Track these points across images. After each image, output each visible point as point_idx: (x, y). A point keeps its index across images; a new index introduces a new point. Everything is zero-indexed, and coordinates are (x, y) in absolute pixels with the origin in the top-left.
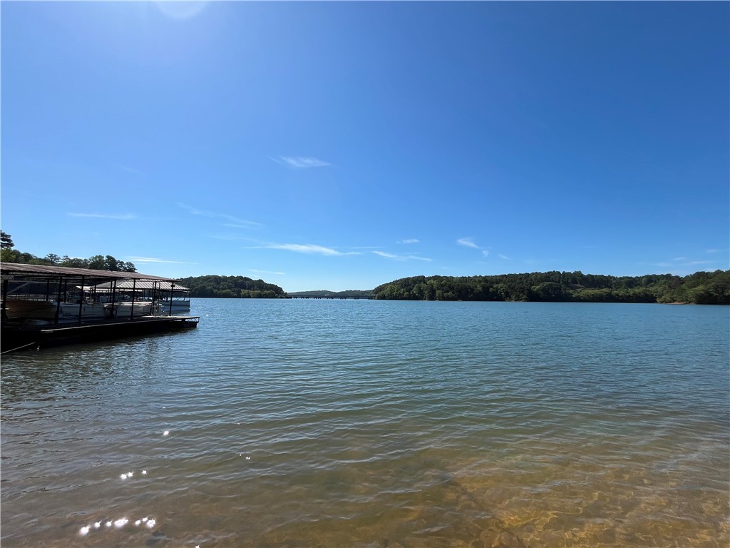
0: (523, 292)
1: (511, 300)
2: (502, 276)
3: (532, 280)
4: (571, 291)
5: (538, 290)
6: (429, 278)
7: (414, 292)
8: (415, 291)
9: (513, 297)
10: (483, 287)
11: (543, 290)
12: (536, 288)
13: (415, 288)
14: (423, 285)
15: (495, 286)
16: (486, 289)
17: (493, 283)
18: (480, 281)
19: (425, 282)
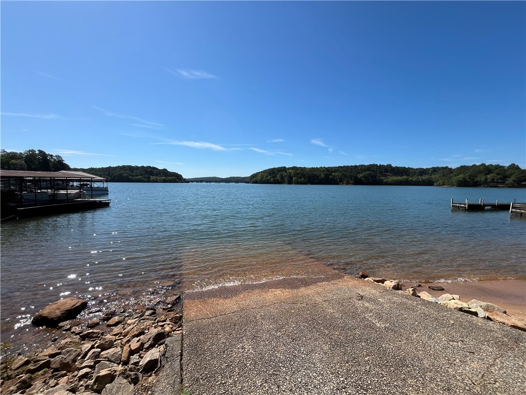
0: (351, 178)
1: (343, 184)
2: (339, 167)
3: (358, 170)
4: (383, 178)
5: (362, 177)
6: (289, 169)
7: (278, 178)
9: (345, 182)
10: (325, 175)
11: (365, 177)
12: (360, 176)
13: (278, 176)
14: (284, 173)
15: (333, 174)
16: (327, 176)
17: (332, 172)
18: (324, 171)
19: (286, 172)
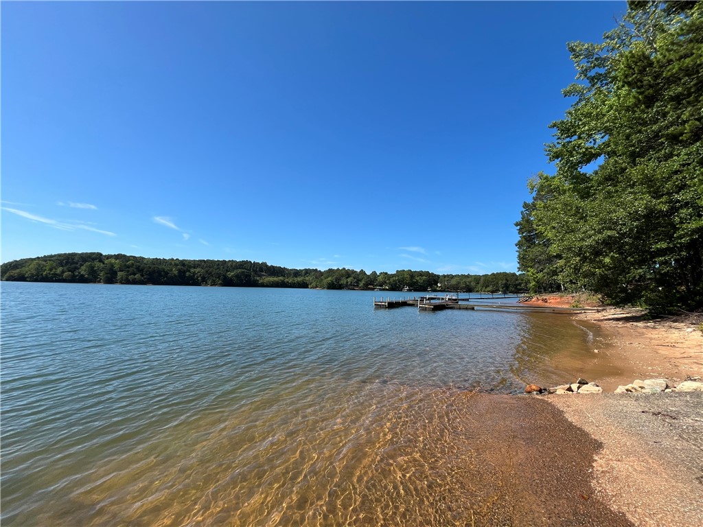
0: (219, 278)
1: (207, 284)
2: (201, 261)
3: (228, 267)
4: (258, 278)
5: (232, 276)
6: (109, 257)
7: (82, 273)
8: (83, 270)
9: (209, 282)
10: (180, 271)
11: (237, 276)
12: (230, 274)
13: (83, 268)
14: (97, 264)
15: (192, 270)
16: (182, 273)
17: (190, 267)
18: (176, 265)
19: (101, 261)
